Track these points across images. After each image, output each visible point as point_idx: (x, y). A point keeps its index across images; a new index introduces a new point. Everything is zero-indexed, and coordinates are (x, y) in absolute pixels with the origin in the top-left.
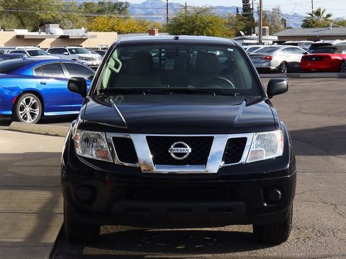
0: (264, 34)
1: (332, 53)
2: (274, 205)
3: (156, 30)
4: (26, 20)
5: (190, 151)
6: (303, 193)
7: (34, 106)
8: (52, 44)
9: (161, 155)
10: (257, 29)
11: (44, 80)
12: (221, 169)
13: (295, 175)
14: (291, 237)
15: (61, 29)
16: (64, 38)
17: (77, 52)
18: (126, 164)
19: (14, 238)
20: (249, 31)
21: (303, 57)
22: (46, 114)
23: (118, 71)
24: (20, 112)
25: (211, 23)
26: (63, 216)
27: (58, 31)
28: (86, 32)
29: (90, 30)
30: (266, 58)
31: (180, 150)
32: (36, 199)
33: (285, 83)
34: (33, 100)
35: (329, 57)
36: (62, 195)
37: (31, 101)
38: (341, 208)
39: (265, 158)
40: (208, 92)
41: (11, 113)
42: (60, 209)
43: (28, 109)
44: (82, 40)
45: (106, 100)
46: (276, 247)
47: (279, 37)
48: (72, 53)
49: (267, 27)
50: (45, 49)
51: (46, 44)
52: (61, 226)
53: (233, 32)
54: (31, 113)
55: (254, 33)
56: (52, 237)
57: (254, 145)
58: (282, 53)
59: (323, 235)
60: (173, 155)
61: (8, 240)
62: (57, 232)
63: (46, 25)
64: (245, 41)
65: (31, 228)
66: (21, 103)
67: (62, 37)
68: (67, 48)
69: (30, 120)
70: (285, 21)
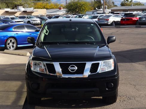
0: (105, 9)
1: (133, 17)
2: (110, 89)
3: (62, 8)
4: (9, 5)
5: (77, 69)
6: (122, 80)
7: (13, 43)
8: (20, 14)
9: (65, 70)
10: (102, 7)
11: (17, 33)
12: (89, 76)
13: (119, 77)
14: (118, 100)
15: (23, 8)
16: (25, 12)
17: (30, 18)
18: (51, 74)
19: (7, 103)
20: (99, 7)
21: (121, 19)
22: (18, 46)
23: (47, 34)
24: (8, 46)
25: (84, 5)
26: (26, 92)
27: (22, 9)
28: (34, 9)
29: (35, 8)
30: (106, 20)
31: (73, 68)
32: (15, 85)
33: (114, 38)
34: (13, 40)
35: (132, 19)
36: (26, 83)
37: (12, 41)
38: (137, 87)
39: (107, 71)
40: (84, 43)
41: (4, 46)
42: (25, 89)
43: (11, 44)
44: (32, 12)
45: (43, 47)
46: (112, 105)
47: (111, 10)
48: (28, 18)
49: (107, 6)
50: (17, 17)
51: (18, 14)
52: (26, 97)
53: (93, 8)
54: (12, 46)
55: (101, 8)
56: (22, 102)
57: (102, 66)
58: (113, 17)
59: (130, 99)
60: (70, 70)
61: (5, 104)
62: (24, 100)
63: (17, 7)
64: (98, 12)
65: (14, 98)
66: (8, 42)
67: (24, 11)
68: (26, 16)
69: (12, 48)
70: (114, 3)
